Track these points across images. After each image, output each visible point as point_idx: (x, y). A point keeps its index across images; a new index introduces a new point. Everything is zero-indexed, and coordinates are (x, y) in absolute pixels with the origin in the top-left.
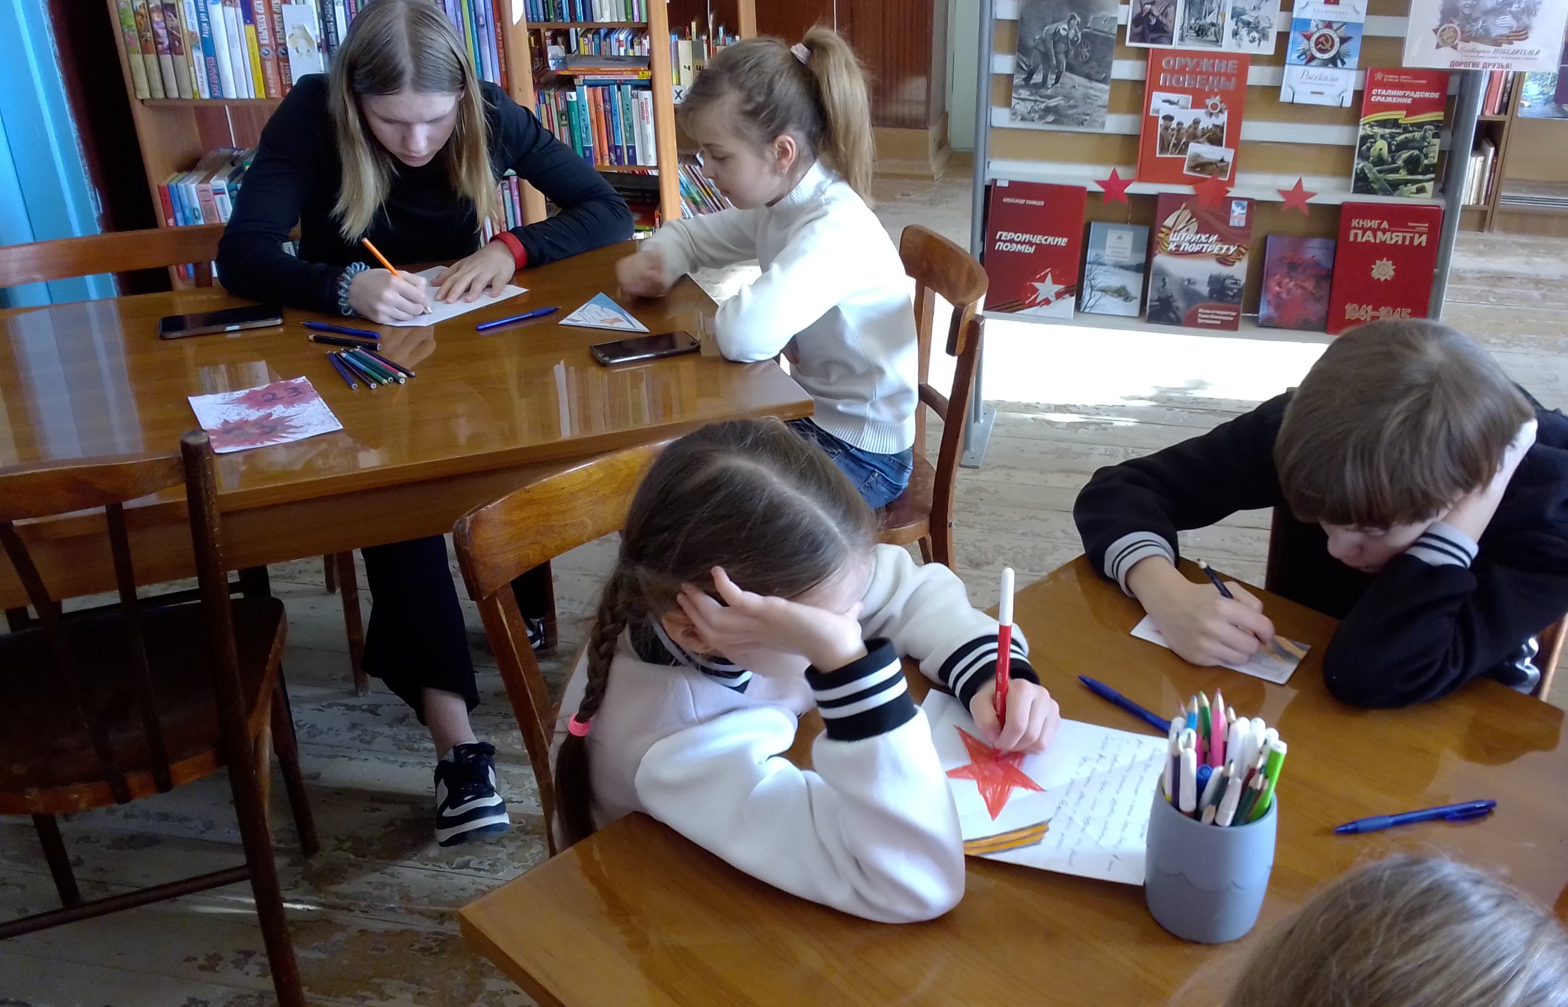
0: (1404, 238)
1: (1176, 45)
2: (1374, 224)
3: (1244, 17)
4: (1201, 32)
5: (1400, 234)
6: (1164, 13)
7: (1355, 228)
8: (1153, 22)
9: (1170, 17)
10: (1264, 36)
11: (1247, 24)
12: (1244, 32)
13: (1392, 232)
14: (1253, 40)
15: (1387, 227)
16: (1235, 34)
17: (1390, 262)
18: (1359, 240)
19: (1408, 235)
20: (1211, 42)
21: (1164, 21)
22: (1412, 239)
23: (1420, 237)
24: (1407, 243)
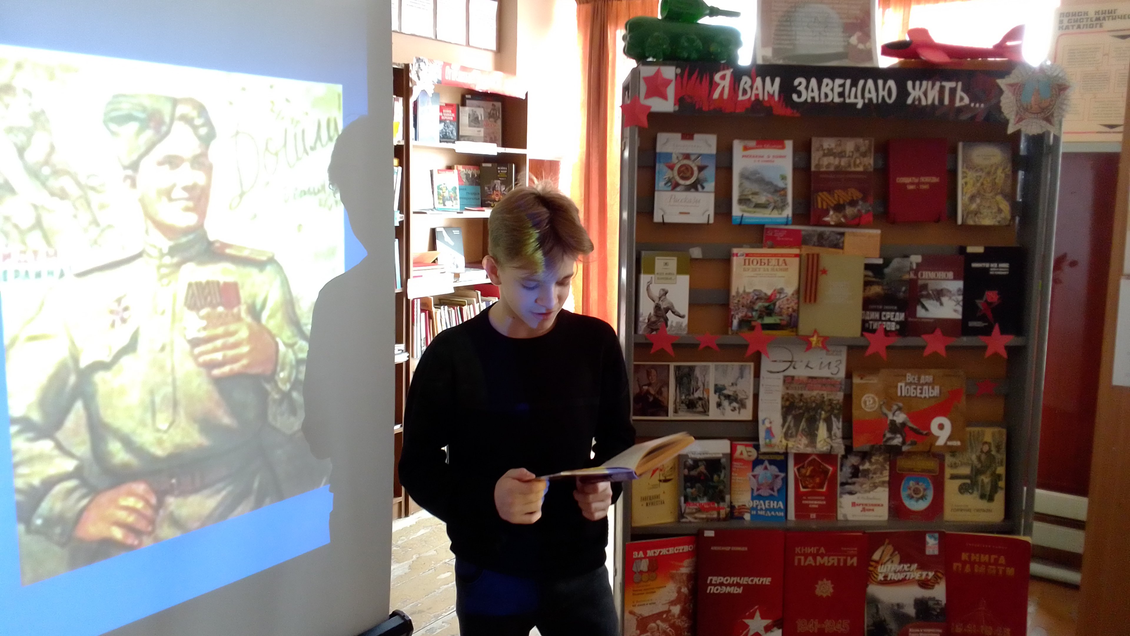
0: (839, 560)
1: (671, 416)
2: (813, 550)
3: (725, 392)
4: (691, 405)
5: (836, 558)
6: (660, 392)
7: (798, 554)
8: (651, 399)
9: (665, 394)
10: (743, 405)
11: (728, 397)
12: (726, 403)
13: (829, 556)
14: (734, 410)
15: (824, 552)
16: (719, 405)
17: (830, 582)
18: (802, 564)
19: (842, 558)
20: (700, 413)
21: (660, 398)
22: (845, 561)
23: (852, 558)
24: (842, 564)
